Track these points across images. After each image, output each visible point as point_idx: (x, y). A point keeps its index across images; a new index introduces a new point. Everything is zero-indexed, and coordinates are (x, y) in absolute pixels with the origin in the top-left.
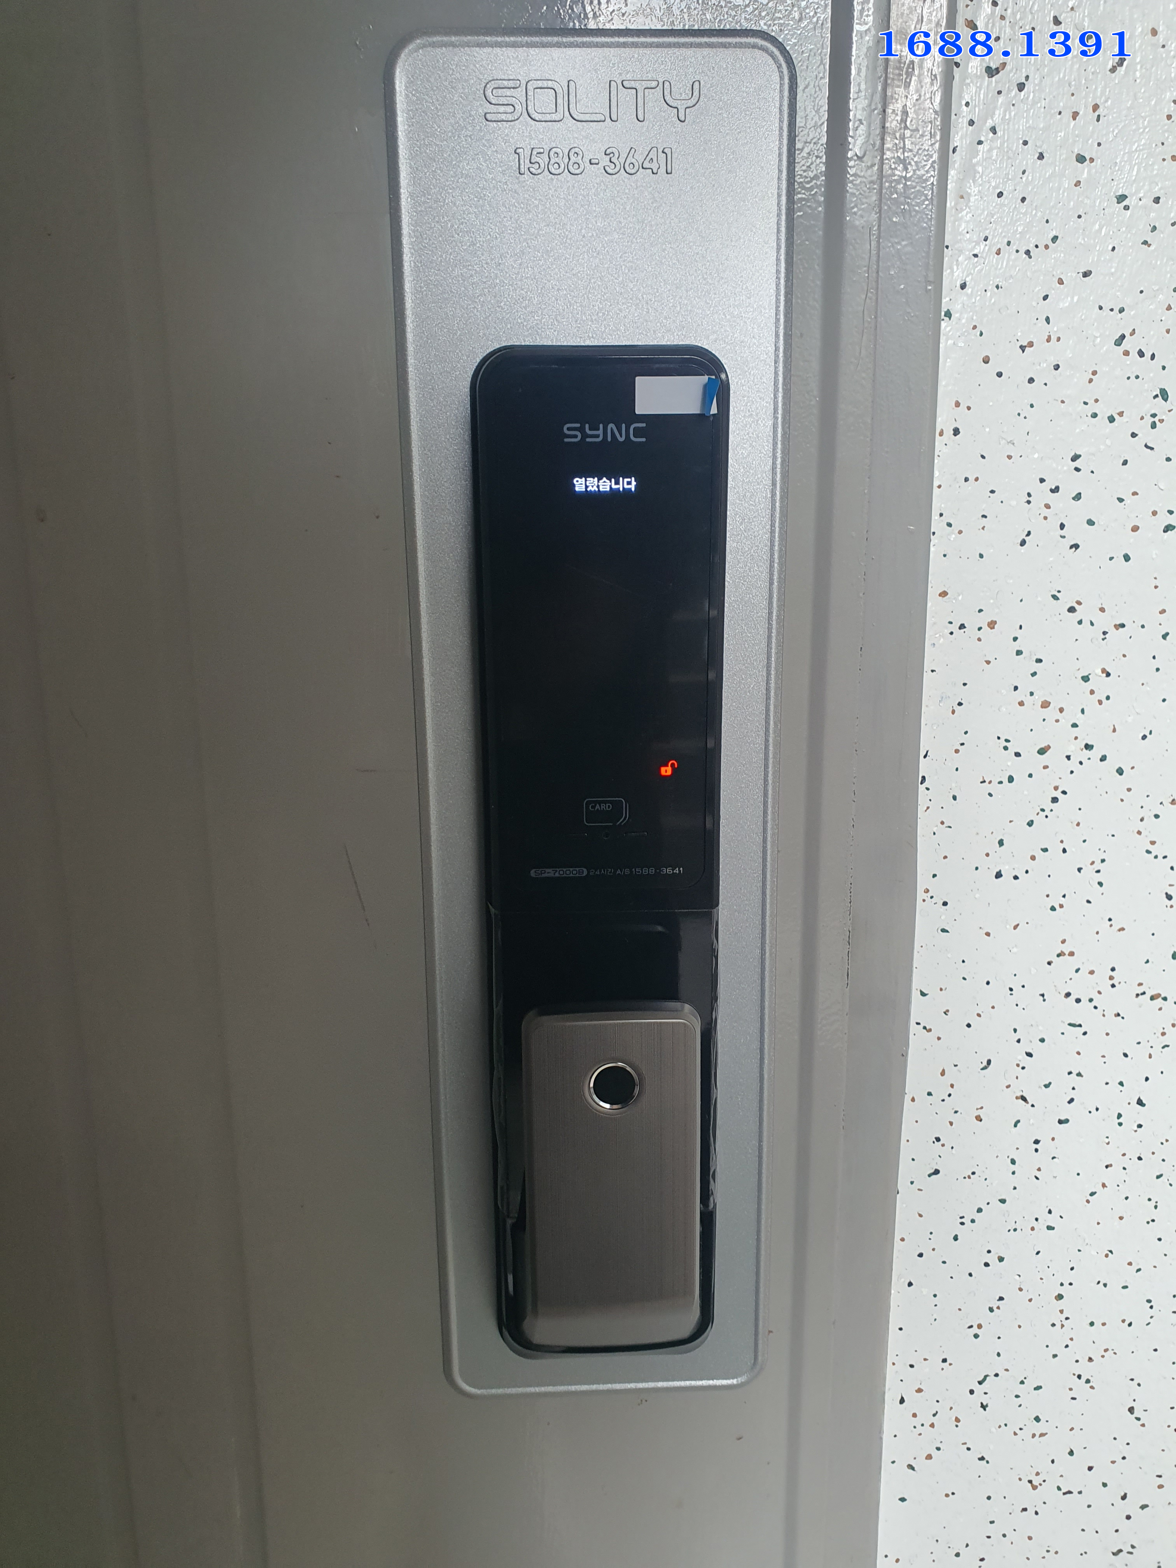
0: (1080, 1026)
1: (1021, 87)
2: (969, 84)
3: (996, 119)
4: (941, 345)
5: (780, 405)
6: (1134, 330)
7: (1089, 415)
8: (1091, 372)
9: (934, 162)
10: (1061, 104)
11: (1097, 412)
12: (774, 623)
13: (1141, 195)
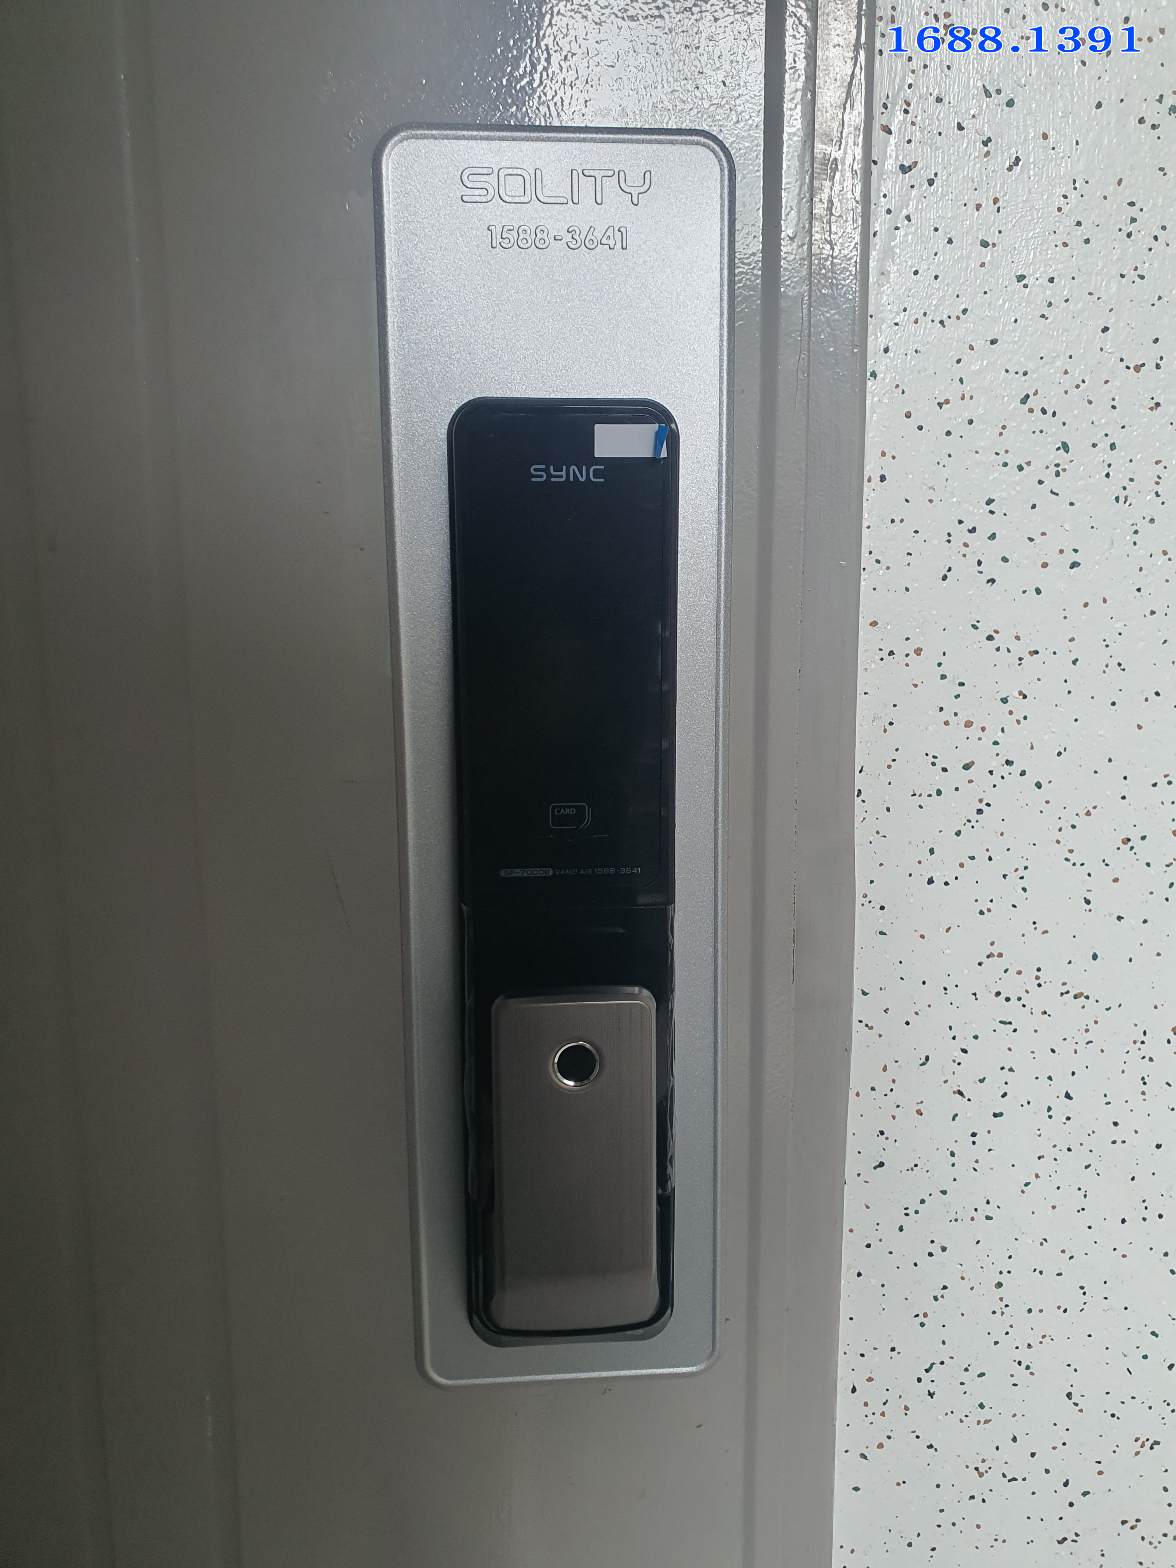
0: (1010, 1023)
1: (931, 182)
2: (886, 179)
3: (911, 209)
4: (867, 402)
5: (724, 452)
6: (1037, 391)
7: (1001, 464)
8: (1000, 426)
9: (857, 243)
10: (966, 197)
11: (1008, 462)
12: (722, 647)
13: (1038, 275)
